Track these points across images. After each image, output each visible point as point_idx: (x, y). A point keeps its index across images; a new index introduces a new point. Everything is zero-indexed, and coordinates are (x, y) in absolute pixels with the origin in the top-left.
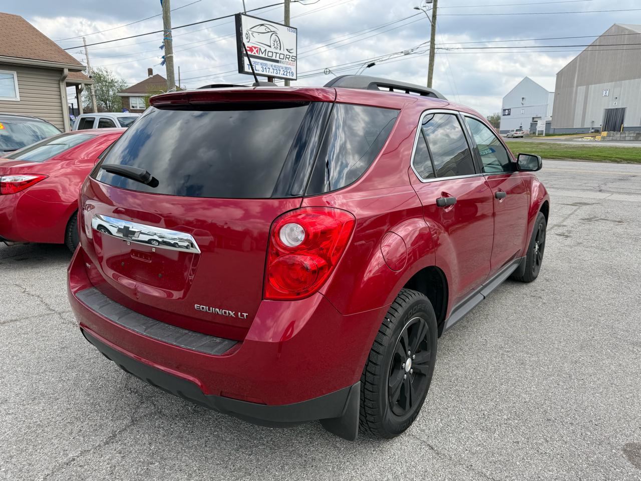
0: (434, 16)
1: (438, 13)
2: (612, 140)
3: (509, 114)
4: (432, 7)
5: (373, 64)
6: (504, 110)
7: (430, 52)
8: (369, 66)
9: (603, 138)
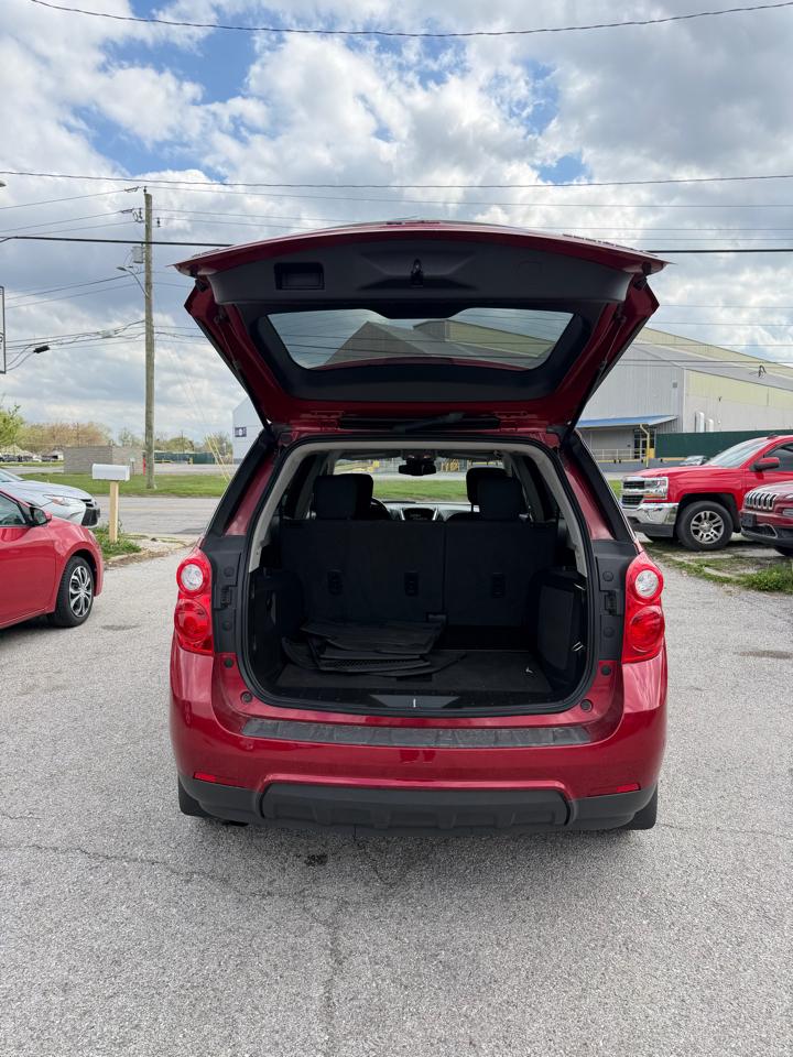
0: (148, 284)
1: (154, 279)
2: (386, 472)
3: (244, 435)
4: (144, 269)
5: (46, 348)
6: (237, 429)
7: (147, 338)
8: (38, 351)
9: (376, 469)
